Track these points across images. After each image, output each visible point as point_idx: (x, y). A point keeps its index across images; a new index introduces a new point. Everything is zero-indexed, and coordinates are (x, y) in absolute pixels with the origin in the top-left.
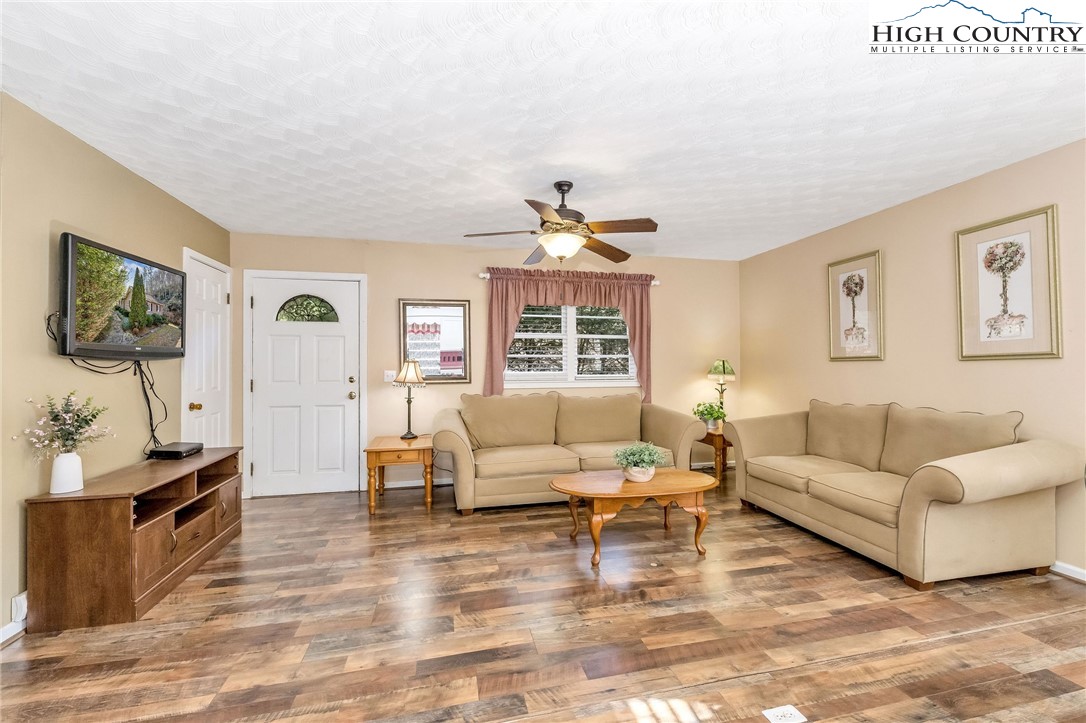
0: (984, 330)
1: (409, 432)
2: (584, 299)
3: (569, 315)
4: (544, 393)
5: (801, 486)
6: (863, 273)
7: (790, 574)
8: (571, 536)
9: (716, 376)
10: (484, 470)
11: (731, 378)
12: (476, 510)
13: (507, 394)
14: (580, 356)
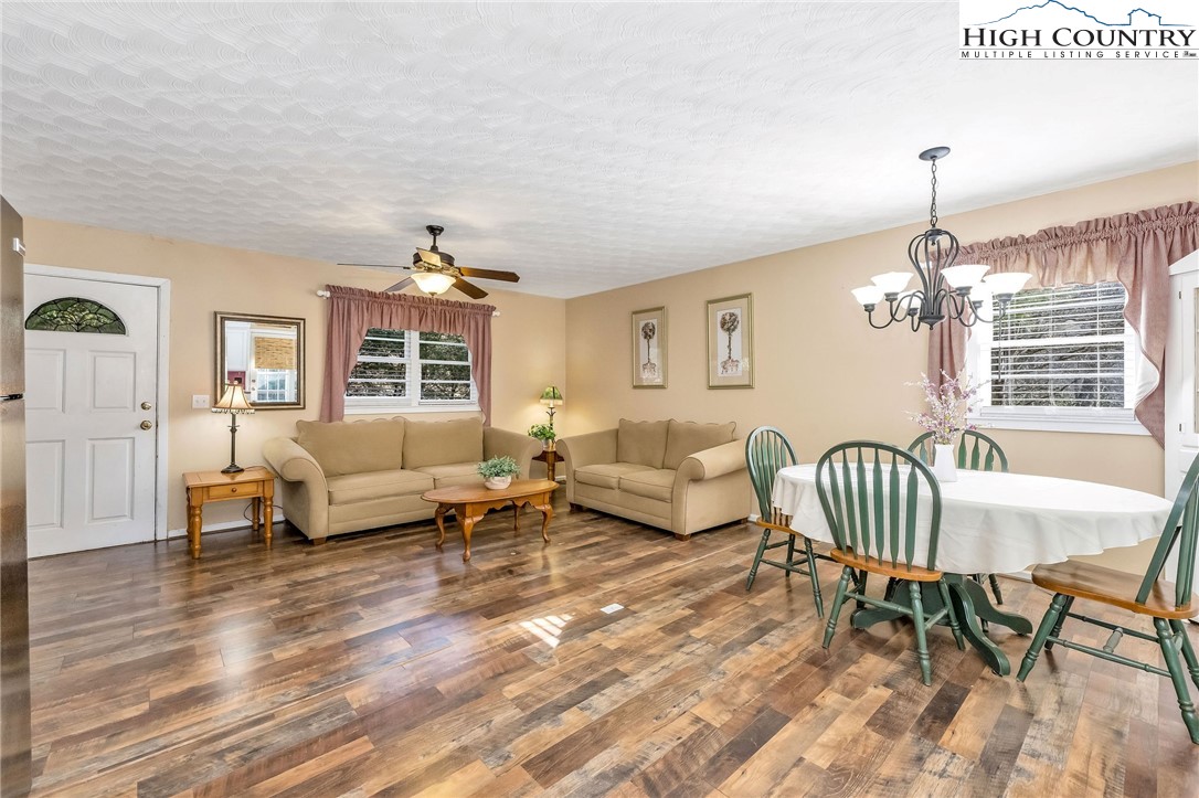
0: (720, 369)
1: (233, 465)
2: (430, 325)
3: (413, 340)
4: (389, 418)
5: (614, 484)
6: (655, 322)
7: (609, 544)
8: (437, 546)
9: (547, 401)
10: (339, 496)
11: (560, 402)
12: (330, 538)
13: (347, 420)
14: (424, 381)
